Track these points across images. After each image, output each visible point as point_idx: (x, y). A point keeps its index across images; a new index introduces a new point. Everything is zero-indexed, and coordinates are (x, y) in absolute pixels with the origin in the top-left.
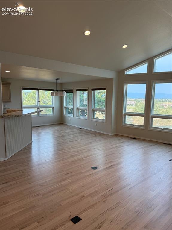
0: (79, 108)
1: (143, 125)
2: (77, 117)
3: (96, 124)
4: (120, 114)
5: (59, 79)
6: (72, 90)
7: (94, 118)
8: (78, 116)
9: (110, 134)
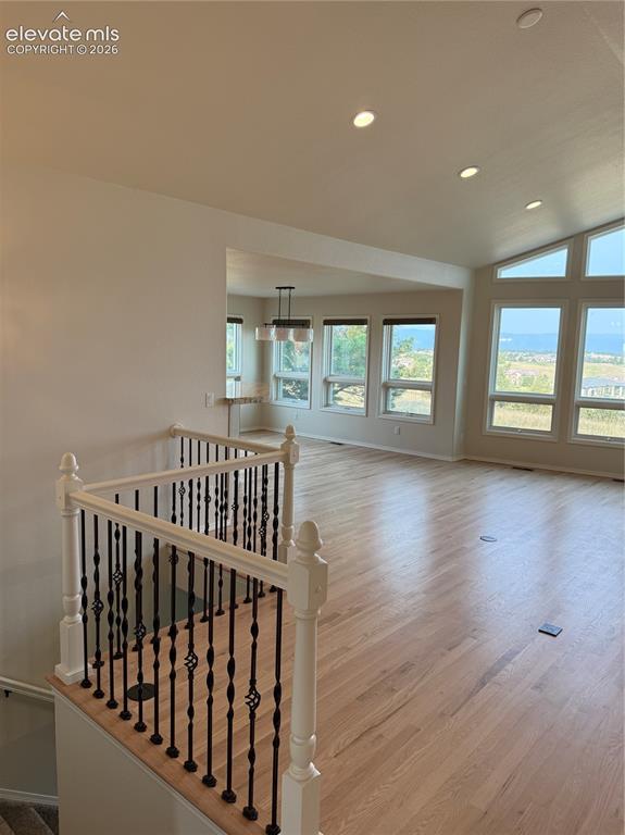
0: (330, 379)
1: (549, 430)
2: (324, 409)
3: (396, 428)
4: (480, 397)
5: (291, 288)
6: (309, 321)
7: (387, 412)
8: (327, 405)
9: (450, 459)
